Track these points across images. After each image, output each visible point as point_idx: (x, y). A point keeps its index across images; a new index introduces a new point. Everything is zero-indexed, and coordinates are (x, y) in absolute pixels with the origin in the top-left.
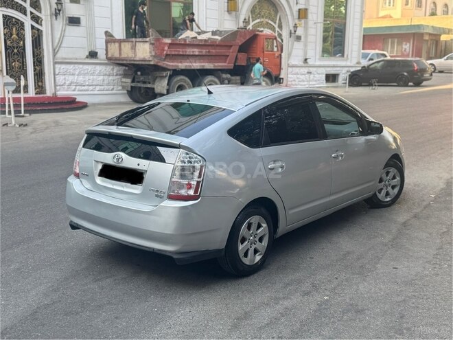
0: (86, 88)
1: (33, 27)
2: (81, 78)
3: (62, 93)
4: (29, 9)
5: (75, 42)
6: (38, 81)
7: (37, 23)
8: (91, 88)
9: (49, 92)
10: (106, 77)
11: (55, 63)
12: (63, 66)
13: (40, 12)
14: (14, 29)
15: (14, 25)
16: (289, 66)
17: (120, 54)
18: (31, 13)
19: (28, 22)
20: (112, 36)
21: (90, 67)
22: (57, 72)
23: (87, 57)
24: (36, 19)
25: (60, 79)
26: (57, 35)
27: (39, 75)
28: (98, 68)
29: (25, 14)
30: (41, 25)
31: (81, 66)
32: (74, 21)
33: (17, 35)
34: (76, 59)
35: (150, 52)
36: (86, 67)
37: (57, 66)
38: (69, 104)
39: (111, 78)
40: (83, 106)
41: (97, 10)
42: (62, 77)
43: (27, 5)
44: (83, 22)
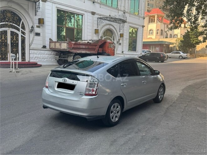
0: (41, 59)
1: (22, 36)
2: (39, 55)
3: (32, 61)
4: (21, 29)
5: (38, 42)
6: (23, 56)
7: (24, 34)
8: (43, 59)
9: (27, 60)
10: (49, 55)
11: (30, 50)
12: (33, 51)
13: (25, 31)
14: (15, 36)
15: (15, 35)
16: (117, 54)
17: (55, 47)
18: (21, 31)
19: (20, 34)
20: (52, 40)
21: (43, 52)
22: (30, 53)
23: (42, 48)
24: (23, 33)
25: (31, 56)
26: (31, 39)
27: (23, 54)
28: (46, 52)
29: (19, 31)
30: (25, 35)
31: (40, 51)
32: (38, 34)
33: (16, 39)
34: (38, 48)
35: (67, 46)
36: (41, 51)
37: (30, 51)
38: (35, 65)
39: (51, 56)
40: (40, 66)
41: (46, 31)
42: (32, 55)
43: (20, 28)
44: (41, 35)
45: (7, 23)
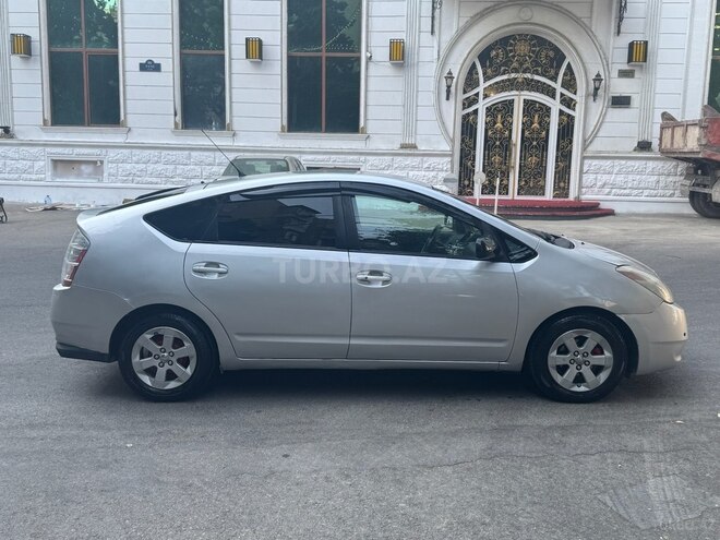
0: (627, 191)
1: (561, 112)
2: (621, 178)
3: (588, 197)
4: (559, 89)
5: (620, 129)
6: (559, 182)
7: (569, 107)
8: (636, 192)
9: (572, 196)
10: (662, 178)
11: (583, 158)
12: (595, 162)
13: (575, 93)
14: (536, 117)
15: (536, 111)
17: (672, 143)
18: (562, 95)
19: (555, 106)
20: (672, 119)
21: (637, 164)
22: (585, 169)
23: (635, 150)
24: (569, 103)
25: (588, 179)
26: (593, 121)
27: (563, 174)
28: (651, 164)
29: (553, 97)
30: (574, 110)
31: (623, 162)
32: (621, 102)
33: (540, 123)
34: (617, 152)
35: (699, 140)
36: (630, 163)
37: (586, 161)
38: (590, 211)
39: (671, 179)
41: (660, 86)
42: (592, 177)
43: (558, 86)
44: (635, 102)
45: (513, 75)
